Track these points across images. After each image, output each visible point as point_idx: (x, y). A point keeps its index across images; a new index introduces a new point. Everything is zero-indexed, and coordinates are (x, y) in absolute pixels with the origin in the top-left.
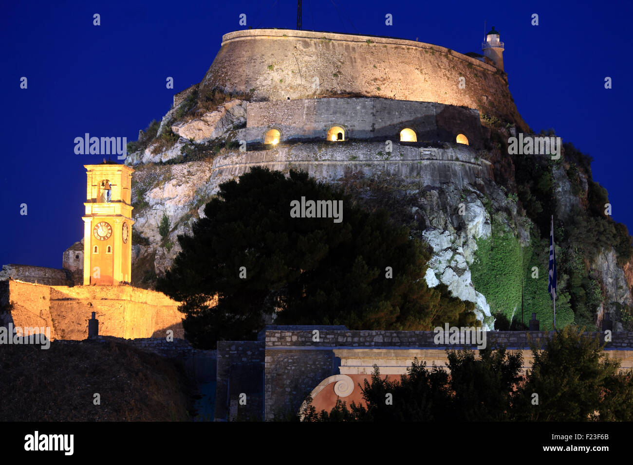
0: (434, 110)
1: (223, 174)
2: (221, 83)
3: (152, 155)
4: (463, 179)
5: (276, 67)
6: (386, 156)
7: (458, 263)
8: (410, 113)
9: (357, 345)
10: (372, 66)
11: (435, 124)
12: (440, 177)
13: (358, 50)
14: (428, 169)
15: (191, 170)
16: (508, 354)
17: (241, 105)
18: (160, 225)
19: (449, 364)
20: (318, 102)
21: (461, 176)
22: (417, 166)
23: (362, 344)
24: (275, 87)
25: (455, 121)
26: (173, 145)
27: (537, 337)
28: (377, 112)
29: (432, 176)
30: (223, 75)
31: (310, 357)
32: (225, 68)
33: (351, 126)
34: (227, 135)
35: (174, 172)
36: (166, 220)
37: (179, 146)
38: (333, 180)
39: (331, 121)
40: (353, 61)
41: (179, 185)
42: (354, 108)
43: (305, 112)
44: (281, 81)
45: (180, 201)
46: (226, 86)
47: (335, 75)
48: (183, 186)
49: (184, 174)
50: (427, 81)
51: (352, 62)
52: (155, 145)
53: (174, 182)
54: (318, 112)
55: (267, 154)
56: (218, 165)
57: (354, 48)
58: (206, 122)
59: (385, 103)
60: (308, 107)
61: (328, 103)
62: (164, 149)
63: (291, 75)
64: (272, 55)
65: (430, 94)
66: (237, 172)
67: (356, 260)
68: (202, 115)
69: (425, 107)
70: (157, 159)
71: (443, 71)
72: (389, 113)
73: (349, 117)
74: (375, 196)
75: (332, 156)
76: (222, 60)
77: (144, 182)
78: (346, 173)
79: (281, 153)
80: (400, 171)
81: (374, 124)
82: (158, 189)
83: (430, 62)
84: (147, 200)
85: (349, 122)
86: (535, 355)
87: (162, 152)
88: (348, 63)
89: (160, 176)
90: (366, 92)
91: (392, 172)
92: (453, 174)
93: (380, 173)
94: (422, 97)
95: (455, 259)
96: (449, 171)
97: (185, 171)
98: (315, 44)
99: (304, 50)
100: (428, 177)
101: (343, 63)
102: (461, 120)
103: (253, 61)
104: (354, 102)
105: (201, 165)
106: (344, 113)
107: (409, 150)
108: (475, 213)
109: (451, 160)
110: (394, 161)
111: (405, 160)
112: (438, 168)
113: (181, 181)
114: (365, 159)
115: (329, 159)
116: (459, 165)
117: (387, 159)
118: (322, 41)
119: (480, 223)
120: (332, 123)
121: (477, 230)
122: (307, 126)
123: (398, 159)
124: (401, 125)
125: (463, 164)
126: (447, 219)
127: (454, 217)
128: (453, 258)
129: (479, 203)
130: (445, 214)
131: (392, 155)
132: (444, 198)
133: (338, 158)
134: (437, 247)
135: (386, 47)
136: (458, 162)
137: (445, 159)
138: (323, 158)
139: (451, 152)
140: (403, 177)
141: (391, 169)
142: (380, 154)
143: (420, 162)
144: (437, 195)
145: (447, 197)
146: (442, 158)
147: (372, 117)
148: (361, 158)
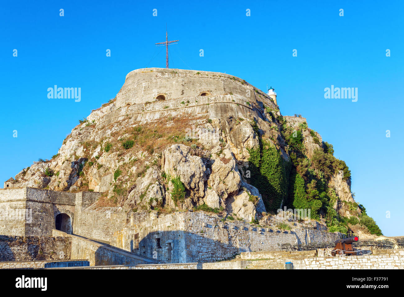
0: (223, 82)
4: (237, 113)
6: (186, 103)
7: (225, 155)
8: (207, 84)
12: (221, 111)
14: (214, 107)
15: (81, 132)
20: (151, 83)
21: (236, 111)
22: (206, 107)
25: (237, 90)
28: (185, 84)
29: (216, 111)
33: (169, 93)
38: (152, 120)
42: (172, 84)
48: (75, 140)
59: (190, 79)
60: (145, 87)
69: (217, 81)
72: (193, 84)
73: (168, 89)
78: (160, 116)
80: (195, 111)
81: (183, 90)
82: (64, 145)
85: (168, 92)
91: (190, 112)
93: (182, 113)
96: (227, 108)
105: (88, 129)
106: (165, 87)
107: (201, 98)
108: (245, 131)
109: (229, 102)
110: (192, 106)
111: (199, 104)
112: (220, 107)
113: (75, 138)
114: (173, 107)
115: (151, 109)
116: (235, 104)
117: (187, 105)
118: (172, 73)
119: (251, 139)
120: (159, 93)
121: (249, 143)
122: (144, 97)
123: (194, 104)
124: (201, 91)
125: (238, 104)
126: (227, 137)
127: (232, 136)
128: (221, 152)
129: (249, 125)
130: (224, 133)
131: (190, 102)
132: (223, 123)
133: (157, 109)
134: (209, 145)
135: (208, 75)
136: (234, 102)
137: (225, 101)
138: (148, 110)
139: (229, 96)
140: (196, 114)
141: (190, 110)
142: (183, 103)
143: (209, 104)
144: (219, 121)
145: (225, 122)
146: (223, 100)
147: (182, 87)
148: (171, 107)
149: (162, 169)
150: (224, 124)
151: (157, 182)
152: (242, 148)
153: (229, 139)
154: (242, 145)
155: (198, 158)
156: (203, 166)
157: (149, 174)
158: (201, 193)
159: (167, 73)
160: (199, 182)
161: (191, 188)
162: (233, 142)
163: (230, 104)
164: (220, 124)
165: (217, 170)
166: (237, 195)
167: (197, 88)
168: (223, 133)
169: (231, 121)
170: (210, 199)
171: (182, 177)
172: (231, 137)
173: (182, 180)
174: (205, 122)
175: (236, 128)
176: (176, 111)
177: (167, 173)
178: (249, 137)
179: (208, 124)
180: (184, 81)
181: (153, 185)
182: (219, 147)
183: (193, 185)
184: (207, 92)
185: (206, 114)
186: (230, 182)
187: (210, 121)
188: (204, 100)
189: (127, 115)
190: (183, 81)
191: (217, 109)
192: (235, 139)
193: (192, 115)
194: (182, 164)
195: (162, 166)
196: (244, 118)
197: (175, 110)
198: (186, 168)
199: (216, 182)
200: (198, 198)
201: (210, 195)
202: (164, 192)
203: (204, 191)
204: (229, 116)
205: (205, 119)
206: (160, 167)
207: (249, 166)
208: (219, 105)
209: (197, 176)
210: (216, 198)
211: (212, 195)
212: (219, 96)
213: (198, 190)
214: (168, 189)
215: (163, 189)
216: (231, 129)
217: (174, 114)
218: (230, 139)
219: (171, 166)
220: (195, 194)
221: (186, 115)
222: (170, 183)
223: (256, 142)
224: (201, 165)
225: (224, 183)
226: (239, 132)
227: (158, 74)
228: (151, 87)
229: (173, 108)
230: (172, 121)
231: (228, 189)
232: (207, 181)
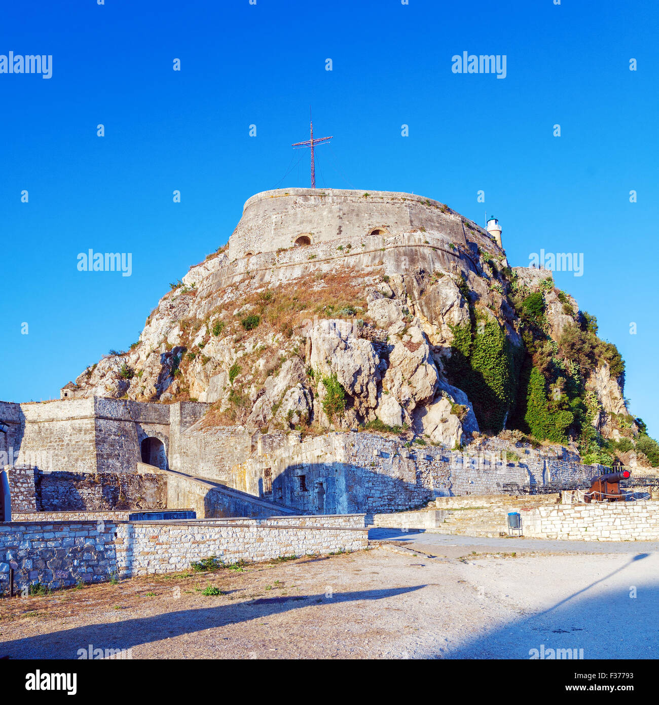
0: (408, 210)
4: (433, 263)
6: (346, 250)
7: (411, 337)
8: (381, 214)
14: (392, 254)
21: (431, 259)
22: (380, 254)
28: (344, 214)
33: (317, 233)
38: (289, 280)
39: (298, 231)
42: (321, 215)
43: (273, 227)
48: (165, 318)
49: (167, 308)
58: (206, 267)
59: (353, 206)
60: (276, 223)
69: (398, 208)
72: (357, 215)
73: (315, 224)
74: (329, 287)
75: (290, 258)
78: (303, 272)
80: (361, 262)
81: (340, 227)
85: (316, 230)
91: (352, 264)
93: (339, 267)
95: (408, 333)
96: (416, 255)
105: (185, 298)
106: (311, 222)
107: (371, 238)
108: (447, 295)
109: (419, 244)
110: (355, 253)
111: (368, 250)
112: (404, 253)
113: (164, 315)
114: (324, 256)
115: (288, 261)
116: (429, 248)
117: (348, 252)
118: (322, 196)
119: (455, 308)
120: (299, 233)
121: (452, 316)
122: (275, 241)
123: (359, 250)
124: (371, 227)
125: (435, 248)
126: (415, 306)
127: (423, 303)
128: (405, 331)
129: (452, 284)
130: (411, 299)
131: (353, 247)
132: (409, 282)
133: (296, 260)
134: (384, 320)
135: (382, 198)
136: (427, 245)
137: (412, 243)
138: (281, 262)
139: (418, 235)
140: (363, 266)
141: (352, 261)
142: (341, 248)
143: (384, 250)
144: (401, 278)
145: (413, 280)
146: (409, 242)
147: (338, 220)
148: (321, 256)
149: (307, 363)
150: (410, 284)
151: (299, 385)
152: (440, 324)
153: (418, 310)
154: (441, 320)
155: (367, 342)
156: (374, 356)
157: (285, 371)
158: (372, 402)
159: (312, 197)
160: (367, 383)
161: (354, 393)
162: (426, 314)
163: (421, 249)
164: (404, 284)
165: (398, 362)
166: (432, 403)
167: (365, 221)
168: (408, 299)
169: (423, 277)
170: (386, 411)
171: (339, 375)
172: (421, 307)
173: (340, 380)
174: (377, 281)
175: (431, 289)
176: (328, 263)
177: (315, 368)
178: (452, 306)
179: (384, 284)
180: (342, 210)
181: (292, 389)
182: (401, 323)
183: (357, 388)
184: (380, 229)
185: (380, 267)
186: (420, 383)
187: (386, 280)
188: (377, 242)
189: (248, 273)
190: (340, 209)
191: (398, 258)
192: (429, 308)
193: (357, 269)
194: (339, 352)
195: (307, 357)
196: (444, 272)
197: (327, 261)
198: (346, 360)
199: (397, 383)
200: (367, 409)
201: (386, 404)
202: (310, 400)
203: (377, 398)
204: (419, 269)
205: (378, 276)
206: (304, 358)
207: (453, 355)
208: (402, 250)
209: (365, 372)
210: (396, 409)
211: (390, 404)
212: (402, 235)
213: (367, 396)
214: (317, 395)
215: (310, 394)
216: (422, 292)
217: (325, 268)
218: (419, 308)
219: (322, 357)
220: (361, 403)
221: (346, 270)
222: (320, 385)
223: (465, 313)
224: (371, 354)
225: (410, 383)
226: (435, 297)
227: (298, 199)
228: (287, 223)
229: (323, 258)
230: (323, 281)
231: (416, 394)
232: (381, 381)
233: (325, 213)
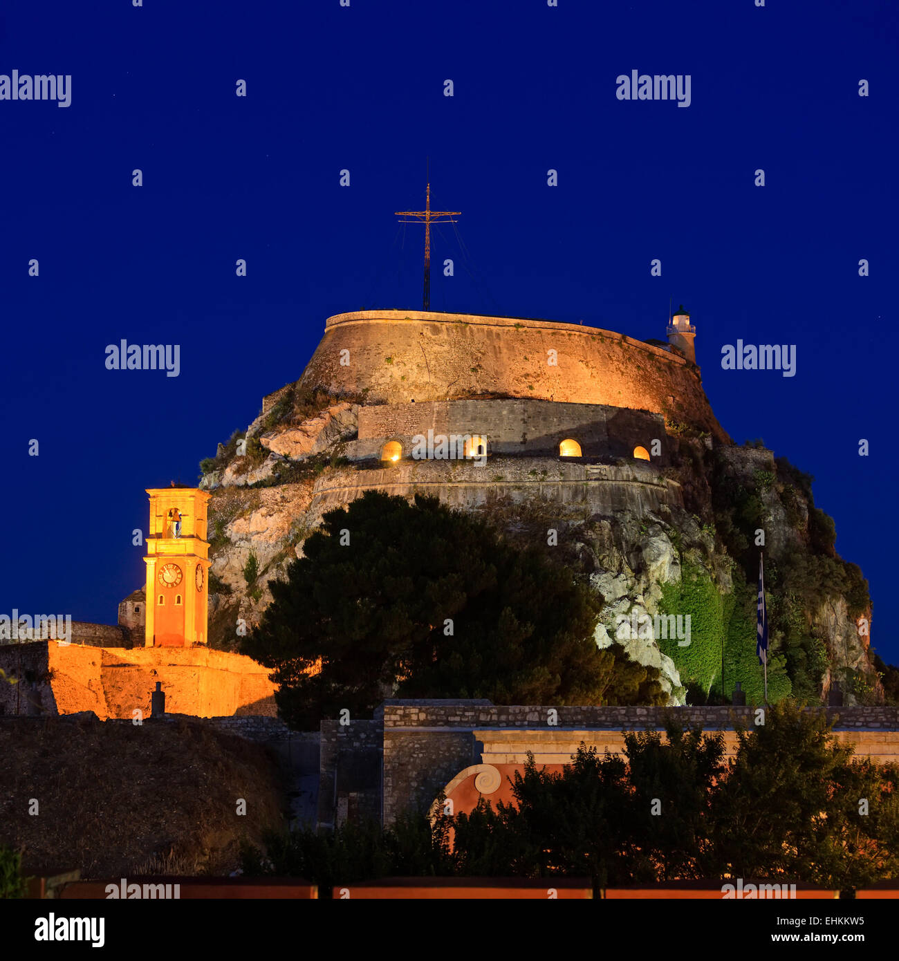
0: (605, 415)
1: (328, 500)
2: (325, 381)
3: (235, 476)
4: (643, 506)
5: (396, 360)
6: (541, 476)
8: (573, 419)
9: (505, 725)
10: (522, 358)
11: (606, 434)
12: (613, 503)
13: (504, 337)
14: (598, 493)
15: (286, 495)
16: (704, 737)
17: (350, 410)
18: (245, 567)
19: (626, 750)
20: (452, 405)
21: (640, 501)
22: (583, 489)
23: (512, 724)
24: (395, 386)
25: (631, 430)
26: (261, 462)
27: (743, 714)
28: (529, 417)
29: (602, 502)
30: (327, 371)
31: (443, 741)
32: (329, 361)
33: (495, 437)
34: (333, 448)
35: (263, 497)
36: (252, 561)
37: (269, 464)
38: (472, 507)
39: (469, 430)
40: (497, 352)
41: (270, 516)
42: (499, 413)
43: (434, 419)
44: (403, 378)
45: (271, 536)
46: (330, 385)
47: (474, 370)
48: (275, 516)
49: (276, 500)
50: (594, 377)
51: (496, 354)
52: (237, 463)
53: (263, 510)
54: (452, 418)
55: (385, 473)
56: (321, 488)
57: (499, 334)
58: (305, 432)
59: (540, 407)
60: (438, 412)
61: (465, 406)
62: (251, 467)
63: (416, 371)
64: (391, 344)
65: (599, 394)
66: (346, 498)
67: (503, 613)
68: (299, 423)
69: (593, 411)
70: (241, 481)
71: (616, 363)
72: (544, 419)
73: (492, 425)
74: (528, 529)
75: (470, 476)
76: (326, 351)
77: (224, 511)
78: (489, 498)
79: (403, 472)
80: (560, 496)
81: (525, 434)
82: (242, 520)
83: (599, 351)
84: (228, 534)
85: (493, 432)
86: (740, 738)
87: (248, 472)
88: (490, 354)
89: (245, 503)
90: (515, 391)
91: (549, 496)
92: (629, 499)
93: (533, 498)
94: (588, 399)
96: (624, 495)
97: (278, 497)
98: (447, 329)
99: (433, 337)
100: (597, 503)
101: (483, 354)
102: (640, 428)
103: (366, 352)
104: (499, 405)
105: (298, 488)
106: (486, 420)
107: (572, 467)
109: (627, 480)
110: (552, 482)
111: (567, 482)
112: (610, 491)
113: (273, 510)
114: (513, 480)
115: (467, 480)
116: (638, 486)
117: (543, 480)
123: (557, 479)
125: (643, 485)
126: (621, 557)
129: (664, 537)
130: (617, 549)
131: (549, 474)
132: (617, 531)
133: (478, 479)
136: (636, 483)
137: (619, 480)
138: (459, 480)
139: (626, 469)
140: (563, 503)
141: (549, 493)
142: (534, 473)
143: (587, 484)
144: (609, 526)
145: (621, 529)
146: (616, 478)
147: (522, 426)
148: (509, 478)
162: (633, 567)
169: (631, 524)
175: (640, 540)
176: (519, 489)
180: (527, 411)
185: (584, 507)
187: (592, 526)
188: (578, 473)
191: (604, 498)
192: (637, 562)
193: (556, 504)
196: (653, 519)
197: (517, 487)
204: (627, 516)
205: (583, 521)
208: (608, 487)
217: (517, 498)
218: (626, 560)
221: (544, 504)
223: (677, 571)
229: (512, 482)
230: (518, 518)
233: (505, 412)
